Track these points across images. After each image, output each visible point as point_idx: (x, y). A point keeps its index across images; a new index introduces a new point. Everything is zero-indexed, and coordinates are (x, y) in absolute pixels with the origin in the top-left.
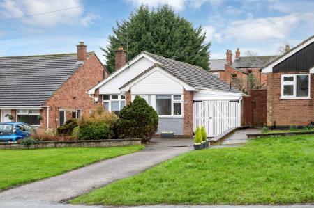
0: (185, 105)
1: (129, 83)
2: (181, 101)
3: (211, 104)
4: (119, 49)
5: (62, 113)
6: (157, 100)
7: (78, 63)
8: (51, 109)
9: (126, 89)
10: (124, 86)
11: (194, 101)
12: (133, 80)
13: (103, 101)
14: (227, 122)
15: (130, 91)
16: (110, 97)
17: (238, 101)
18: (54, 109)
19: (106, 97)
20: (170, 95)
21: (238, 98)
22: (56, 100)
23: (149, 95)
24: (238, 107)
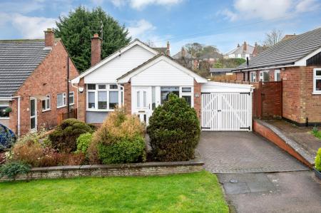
0: (196, 99)
1: (129, 73)
2: (191, 94)
3: (220, 97)
4: (95, 36)
5: (33, 102)
6: (162, 92)
7: (46, 48)
8: (22, 99)
9: (126, 80)
10: (124, 76)
11: (202, 93)
12: (134, 70)
13: (88, 91)
14: (237, 116)
15: (129, 82)
16: (97, 87)
17: (249, 93)
18: (25, 98)
19: (92, 86)
20: (178, 87)
21: (248, 91)
22: (27, 88)
23: (153, 87)
24: (249, 99)
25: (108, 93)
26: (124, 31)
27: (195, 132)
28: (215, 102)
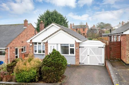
0: (76, 50)
1: (47, 38)
2: (74, 48)
3: (88, 48)
4: (41, 22)
6: (61, 47)
8: (11, 48)
11: (80, 47)
12: (49, 37)
13: (34, 45)
14: (97, 58)
15: (47, 42)
16: (38, 44)
17: (103, 47)
18: (12, 48)
19: (36, 43)
20: (68, 44)
21: (103, 46)
22: (13, 44)
23: (57, 44)
24: (103, 50)
25: (42, 46)
26: (65, 19)
27: (61, 69)
28: (86, 51)
